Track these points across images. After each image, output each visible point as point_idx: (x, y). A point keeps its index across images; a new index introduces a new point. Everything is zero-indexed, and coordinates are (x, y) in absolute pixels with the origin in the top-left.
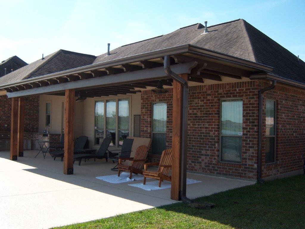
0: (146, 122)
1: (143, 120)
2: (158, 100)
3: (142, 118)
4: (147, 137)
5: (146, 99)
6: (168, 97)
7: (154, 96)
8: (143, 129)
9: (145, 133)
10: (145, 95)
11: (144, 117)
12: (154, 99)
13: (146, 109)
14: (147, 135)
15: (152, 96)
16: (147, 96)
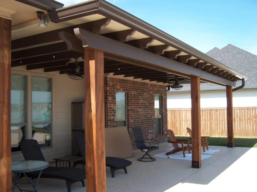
0: (112, 110)
1: (110, 108)
2: (122, 89)
3: (109, 107)
4: (114, 127)
5: (112, 86)
6: (129, 88)
7: (119, 84)
8: (110, 118)
9: (112, 123)
10: (111, 82)
11: (110, 106)
12: (119, 88)
13: (112, 97)
14: (114, 124)
15: (117, 85)
16: (113, 84)
